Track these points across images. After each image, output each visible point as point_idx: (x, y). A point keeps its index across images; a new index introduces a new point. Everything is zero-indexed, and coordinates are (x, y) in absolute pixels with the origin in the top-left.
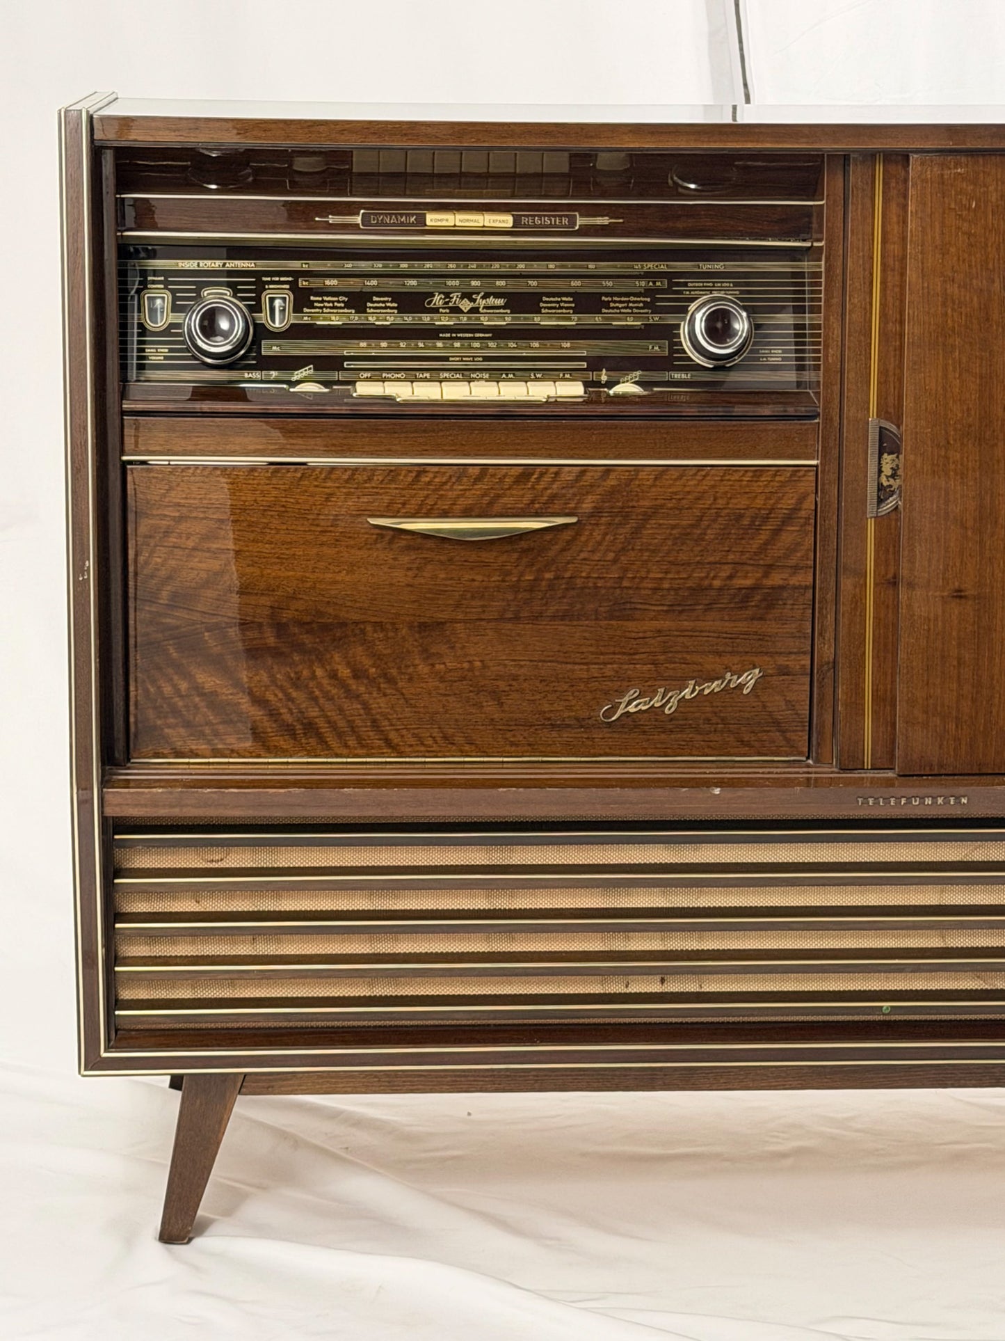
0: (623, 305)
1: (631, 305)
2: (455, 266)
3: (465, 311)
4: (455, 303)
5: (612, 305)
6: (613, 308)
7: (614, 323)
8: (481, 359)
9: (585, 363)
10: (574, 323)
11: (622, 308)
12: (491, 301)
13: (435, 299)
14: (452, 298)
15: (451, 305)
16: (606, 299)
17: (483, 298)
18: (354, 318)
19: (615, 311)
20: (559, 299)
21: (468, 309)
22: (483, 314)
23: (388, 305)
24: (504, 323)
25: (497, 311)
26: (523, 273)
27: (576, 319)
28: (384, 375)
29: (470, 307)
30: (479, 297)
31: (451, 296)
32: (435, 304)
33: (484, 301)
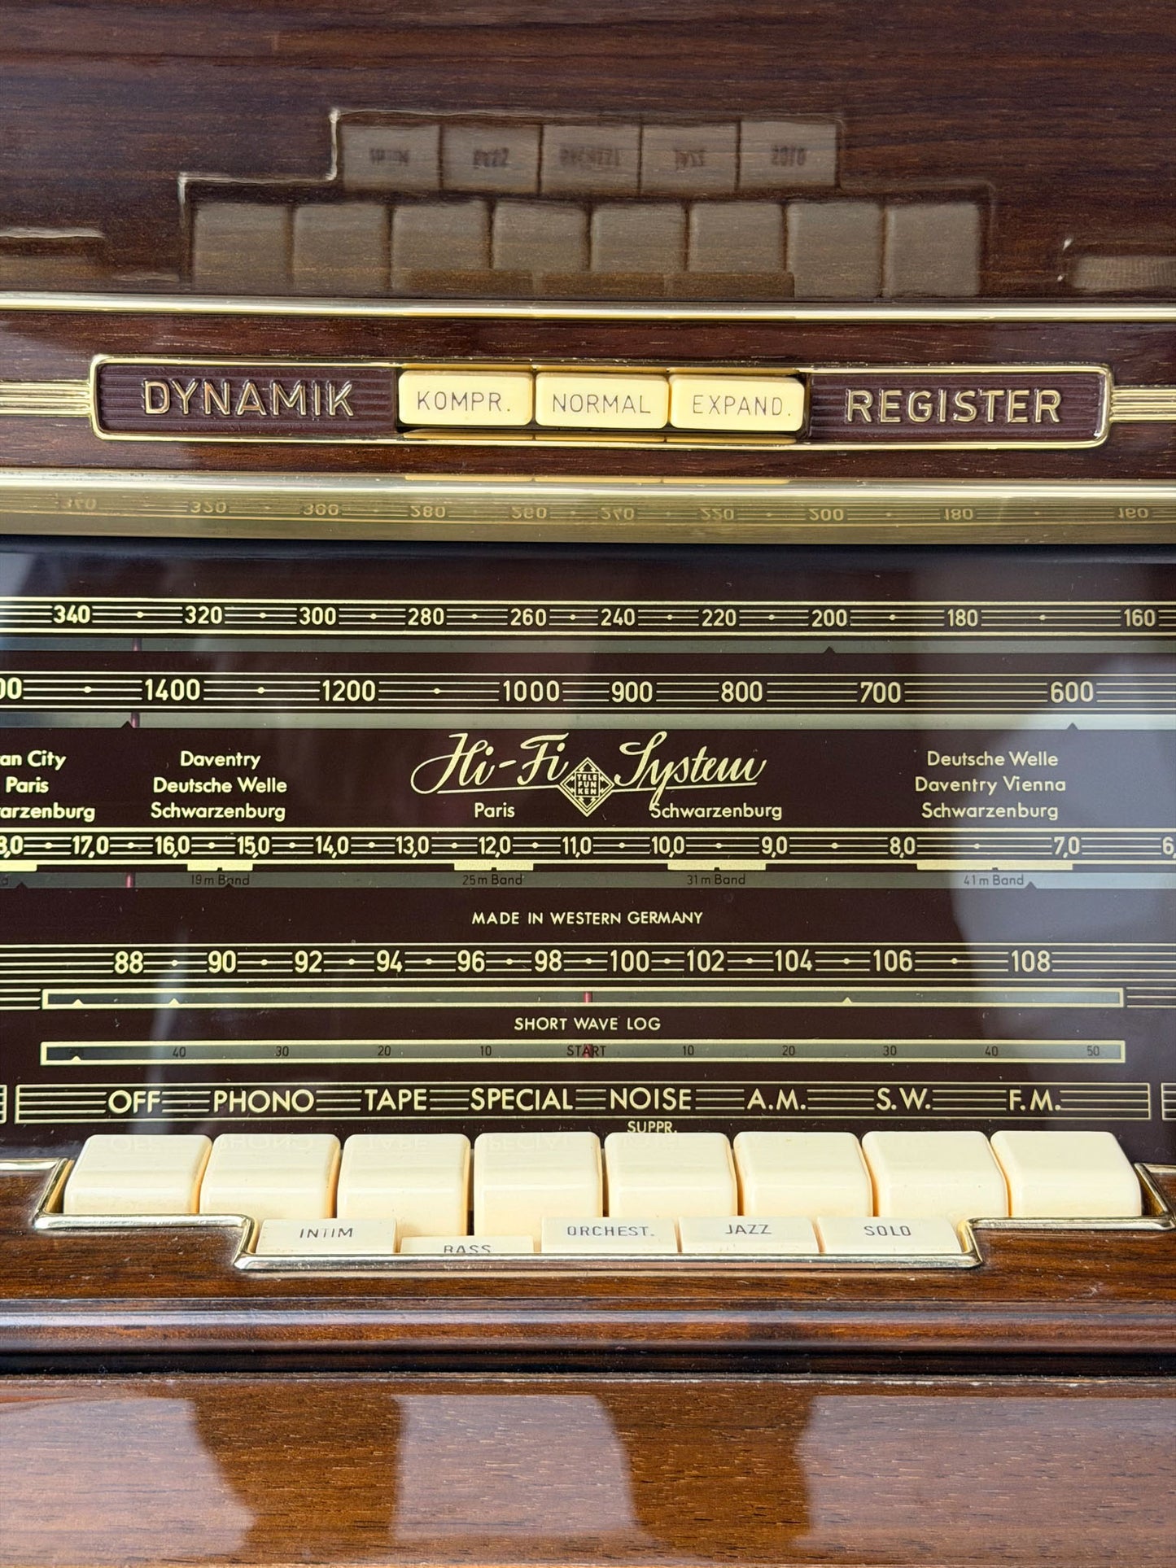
2: (540, 618)
3: (587, 812)
4: (540, 779)
8: (653, 1023)
9: (1120, 1045)
10: (1068, 867)
12: (701, 767)
13: (455, 757)
14: (532, 754)
15: (521, 785)
17: (663, 755)
18: (95, 844)
21: (596, 803)
22: (662, 822)
23: (246, 784)
24: (760, 865)
25: (727, 812)
26: (840, 648)
27: (1074, 846)
28: (220, 1099)
29: (605, 794)
30: (647, 753)
31: (524, 746)
32: (453, 781)
33: (669, 770)
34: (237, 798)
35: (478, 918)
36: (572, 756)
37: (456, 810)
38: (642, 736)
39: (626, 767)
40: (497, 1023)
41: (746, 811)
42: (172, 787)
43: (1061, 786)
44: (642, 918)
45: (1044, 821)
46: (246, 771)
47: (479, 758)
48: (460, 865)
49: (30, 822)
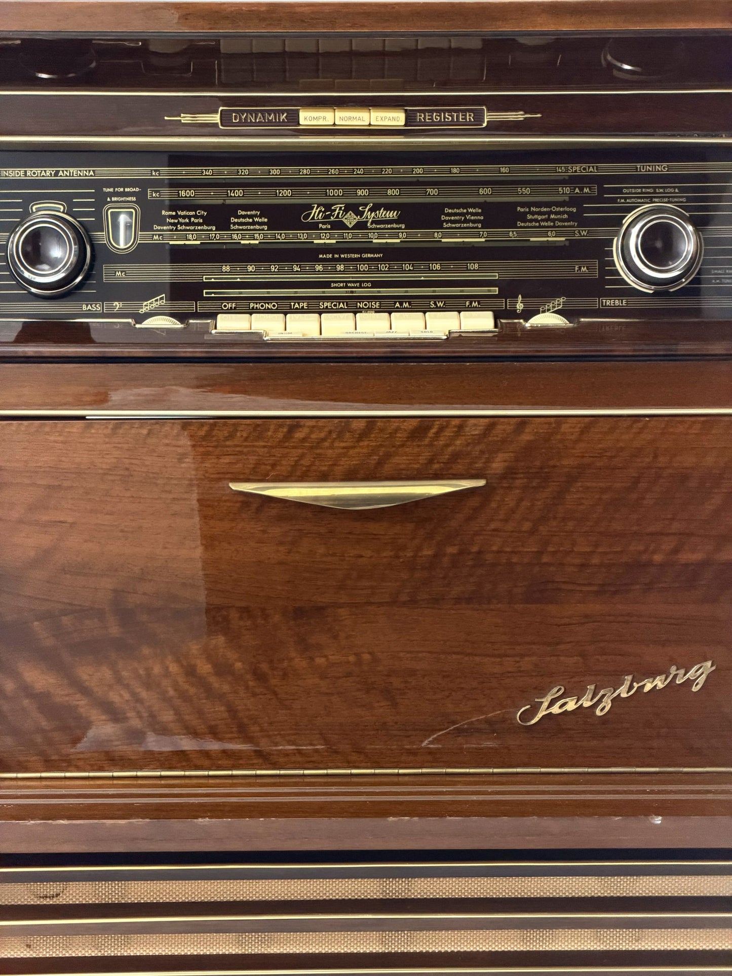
0: (544, 217)
1: (552, 216)
2: (337, 172)
3: (350, 226)
4: (337, 217)
5: (529, 217)
6: (531, 221)
7: (532, 239)
8: (369, 285)
9: (497, 289)
10: (483, 240)
11: (543, 220)
12: (382, 214)
13: (314, 211)
14: (335, 210)
15: (332, 219)
16: (522, 210)
17: (371, 210)
18: (216, 236)
19: (533, 224)
20: (465, 211)
21: (353, 224)
22: (371, 229)
23: (256, 219)
24: (398, 241)
25: (389, 226)
26: (421, 179)
27: (485, 234)
28: (252, 305)
30: (367, 210)
31: (333, 208)
32: (313, 218)
33: (373, 214)
34: (254, 223)
35: (321, 256)
36: (346, 211)
37: (314, 226)
38: (366, 205)
39: (361, 214)
40: (327, 285)
41: (395, 226)
42: (236, 220)
43: (482, 218)
44: (365, 256)
45: (477, 228)
46: (256, 216)
47: (320, 211)
48: (316, 241)
49: (198, 230)
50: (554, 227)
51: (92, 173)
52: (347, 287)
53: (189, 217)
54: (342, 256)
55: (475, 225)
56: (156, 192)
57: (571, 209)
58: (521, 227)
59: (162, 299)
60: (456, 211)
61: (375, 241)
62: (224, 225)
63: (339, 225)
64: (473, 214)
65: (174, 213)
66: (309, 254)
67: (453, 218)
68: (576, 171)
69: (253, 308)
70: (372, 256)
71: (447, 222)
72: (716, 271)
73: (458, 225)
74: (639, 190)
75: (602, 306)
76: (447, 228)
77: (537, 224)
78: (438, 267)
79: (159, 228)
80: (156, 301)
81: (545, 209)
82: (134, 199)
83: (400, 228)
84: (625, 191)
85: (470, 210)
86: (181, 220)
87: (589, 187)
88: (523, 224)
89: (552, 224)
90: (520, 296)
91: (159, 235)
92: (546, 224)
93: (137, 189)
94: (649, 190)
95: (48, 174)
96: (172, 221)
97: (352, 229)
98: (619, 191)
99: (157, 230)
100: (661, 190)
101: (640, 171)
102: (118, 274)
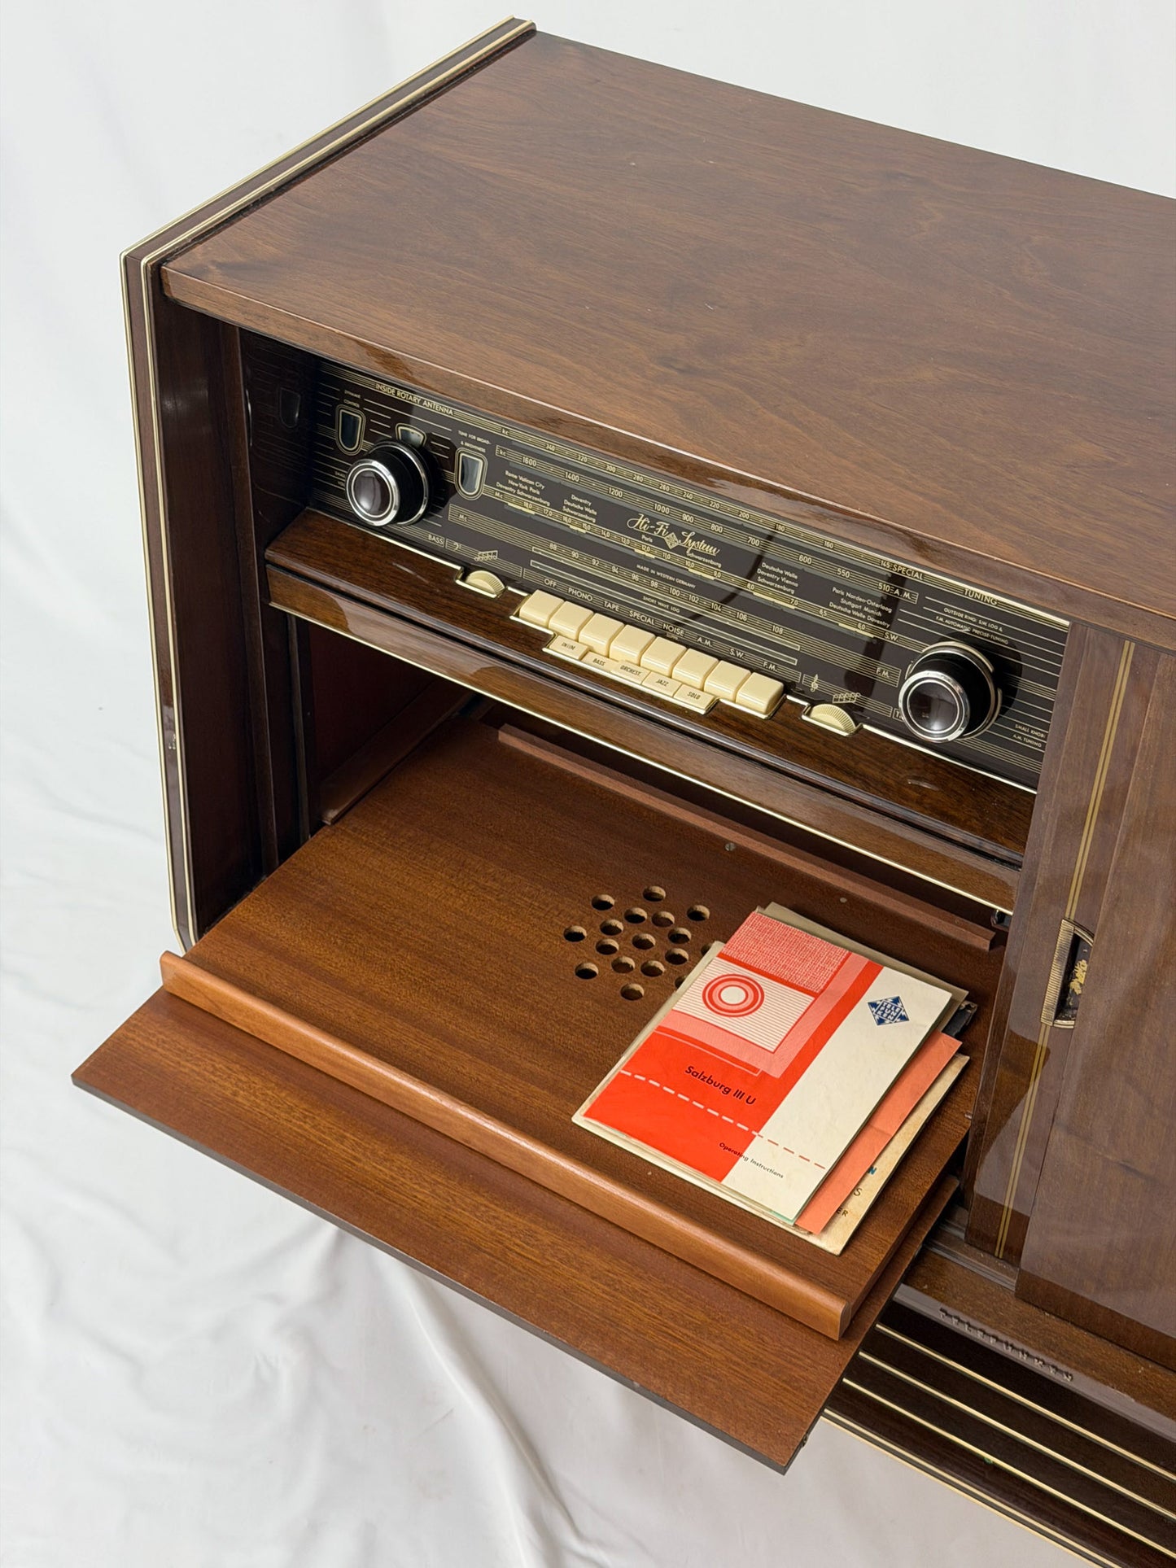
0: (857, 607)
1: (866, 609)
2: (668, 489)
3: (671, 548)
4: (660, 534)
5: (843, 601)
6: (844, 606)
7: (840, 624)
8: (678, 610)
9: (796, 660)
10: (793, 607)
11: (855, 609)
12: (702, 546)
13: (640, 520)
14: (659, 527)
15: (655, 534)
16: (837, 592)
17: (693, 538)
18: (549, 513)
19: (845, 610)
20: (781, 572)
21: (674, 546)
22: (689, 557)
23: (587, 509)
24: (712, 578)
25: (707, 561)
26: (745, 525)
27: (796, 603)
28: (570, 590)
29: (676, 544)
30: (689, 536)
31: (658, 523)
32: (638, 527)
33: (694, 543)
34: (584, 512)
35: (638, 566)
36: (670, 531)
37: (637, 535)
38: (689, 532)
39: (683, 538)
40: (640, 596)
41: (711, 562)
42: (569, 504)
43: (796, 585)
44: (680, 581)
45: (790, 593)
46: (587, 506)
47: (645, 523)
48: (636, 550)
49: (534, 501)
50: (865, 620)
51: (451, 412)
52: (657, 605)
53: (529, 485)
54: (658, 574)
55: (789, 590)
56: (504, 450)
57: (887, 609)
58: (832, 608)
59: (494, 554)
60: (772, 568)
61: (690, 570)
62: (557, 505)
63: (660, 543)
64: (788, 578)
65: (516, 477)
66: (629, 561)
67: (768, 575)
68: (900, 572)
69: (571, 592)
70: (685, 583)
71: (763, 577)
72: (1020, 727)
73: (772, 584)
74: (962, 615)
75: (895, 716)
76: (760, 583)
77: (849, 612)
78: (744, 617)
79: (501, 486)
80: (490, 554)
81: (860, 600)
82: (483, 450)
83: (717, 567)
84: (946, 610)
85: (787, 573)
86: (521, 486)
87: (911, 593)
88: (835, 606)
89: (864, 617)
90: (817, 676)
91: (501, 493)
92: (858, 615)
93: (487, 442)
94: (972, 619)
95: (415, 400)
96: (513, 484)
97: (670, 550)
98: (941, 608)
99: (499, 488)
100: (985, 624)
101: (967, 595)
102: (461, 517)
